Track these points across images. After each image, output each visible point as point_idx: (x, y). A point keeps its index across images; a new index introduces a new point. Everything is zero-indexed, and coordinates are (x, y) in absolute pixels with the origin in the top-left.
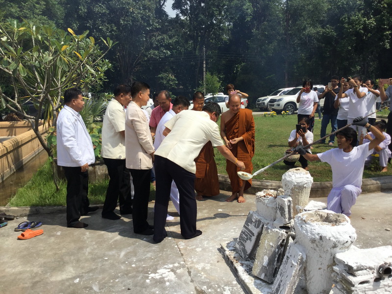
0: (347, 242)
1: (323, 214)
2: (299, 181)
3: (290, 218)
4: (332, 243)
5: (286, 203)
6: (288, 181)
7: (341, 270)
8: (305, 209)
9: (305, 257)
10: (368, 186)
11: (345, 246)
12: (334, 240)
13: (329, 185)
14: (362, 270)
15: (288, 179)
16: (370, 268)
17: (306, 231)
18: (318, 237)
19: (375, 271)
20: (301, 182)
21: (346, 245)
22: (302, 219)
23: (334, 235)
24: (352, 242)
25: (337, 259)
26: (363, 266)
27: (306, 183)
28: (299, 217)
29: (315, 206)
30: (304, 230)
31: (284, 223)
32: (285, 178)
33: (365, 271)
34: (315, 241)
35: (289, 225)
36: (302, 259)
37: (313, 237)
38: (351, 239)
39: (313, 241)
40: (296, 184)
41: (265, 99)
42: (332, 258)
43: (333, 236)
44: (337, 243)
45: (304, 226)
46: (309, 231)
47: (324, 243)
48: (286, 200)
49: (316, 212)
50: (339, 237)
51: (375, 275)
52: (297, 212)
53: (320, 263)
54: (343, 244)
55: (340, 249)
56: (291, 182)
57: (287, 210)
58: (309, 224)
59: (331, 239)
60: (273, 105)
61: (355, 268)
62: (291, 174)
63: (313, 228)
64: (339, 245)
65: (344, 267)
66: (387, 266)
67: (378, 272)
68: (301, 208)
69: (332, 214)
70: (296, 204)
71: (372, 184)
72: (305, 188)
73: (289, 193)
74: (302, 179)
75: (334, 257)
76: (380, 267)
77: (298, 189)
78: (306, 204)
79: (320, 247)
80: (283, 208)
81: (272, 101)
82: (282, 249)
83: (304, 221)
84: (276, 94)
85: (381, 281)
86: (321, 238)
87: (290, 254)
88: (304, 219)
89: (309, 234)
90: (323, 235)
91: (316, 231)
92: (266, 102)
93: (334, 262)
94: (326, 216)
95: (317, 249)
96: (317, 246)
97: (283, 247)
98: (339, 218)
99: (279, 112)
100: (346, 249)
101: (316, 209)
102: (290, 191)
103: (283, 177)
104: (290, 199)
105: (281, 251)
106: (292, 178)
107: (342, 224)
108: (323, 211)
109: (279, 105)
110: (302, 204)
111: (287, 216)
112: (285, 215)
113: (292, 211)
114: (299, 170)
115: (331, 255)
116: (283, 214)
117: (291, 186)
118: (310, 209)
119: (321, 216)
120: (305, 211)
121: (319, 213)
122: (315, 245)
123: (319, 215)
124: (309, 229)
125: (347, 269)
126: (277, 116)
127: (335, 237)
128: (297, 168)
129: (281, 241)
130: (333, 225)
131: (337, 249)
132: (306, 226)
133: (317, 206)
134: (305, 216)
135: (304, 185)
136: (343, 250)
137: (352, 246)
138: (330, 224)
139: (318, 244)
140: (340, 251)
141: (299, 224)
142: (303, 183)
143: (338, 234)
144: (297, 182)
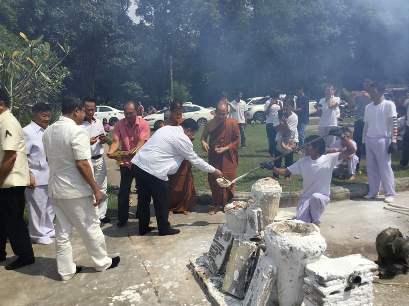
0: (317, 252)
1: (293, 224)
2: (268, 191)
3: (260, 230)
4: (303, 254)
5: (256, 215)
6: (258, 192)
7: (312, 281)
8: (275, 219)
9: (275, 269)
10: (337, 195)
11: (315, 256)
12: (304, 250)
13: (298, 194)
14: (332, 280)
15: (257, 189)
16: (341, 278)
17: (277, 242)
18: (288, 248)
19: (346, 281)
20: (270, 193)
21: (317, 255)
22: (272, 230)
23: (304, 245)
24: (322, 252)
25: (308, 270)
26: (333, 276)
27: (275, 193)
28: (269, 228)
29: (284, 217)
30: (274, 242)
31: (254, 235)
32: (254, 189)
33: (335, 281)
34: (285, 252)
35: (259, 237)
36: (273, 271)
37: (283, 248)
38: (321, 249)
39: (283, 252)
40: (265, 194)
42: (303, 268)
43: (303, 247)
44: (307, 254)
45: (274, 237)
46: (279, 243)
47: (294, 254)
48: (255, 211)
49: (286, 224)
50: (309, 247)
51: (346, 284)
52: (267, 223)
53: (291, 275)
54: (313, 255)
55: (311, 259)
56: (260, 193)
57: (256, 221)
58: (279, 235)
59: (301, 249)
61: (326, 278)
62: (260, 185)
63: (283, 239)
64: (309, 256)
65: (315, 278)
66: (356, 275)
67: (348, 281)
68: (271, 219)
69: (302, 224)
70: (266, 215)
71: (341, 192)
72: (275, 198)
73: (259, 204)
74: (271, 189)
75: (305, 268)
76: (350, 276)
77: (267, 200)
78: (276, 215)
79: (290, 258)
80: (253, 220)
82: (253, 262)
83: (274, 232)
85: (351, 290)
86: (291, 249)
87: (260, 267)
88: (274, 230)
89: (280, 246)
90: (293, 246)
91: (287, 243)
93: (305, 273)
94: (295, 226)
95: (288, 260)
96: (287, 257)
98: (308, 228)
100: (317, 260)
101: (286, 219)
102: (259, 201)
103: (253, 188)
104: (260, 210)
105: (252, 264)
106: (262, 188)
107: (311, 233)
108: (293, 221)
110: (271, 215)
111: (257, 227)
112: (255, 227)
113: (262, 222)
114: (268, 180)
115: (302, 266)
116: (253, 226)
117: (261, 197)
118: (280, 220)
119: (291, 227)
120: (275, 221)
121: (288, 223)
122: (285, 257)
123: (289, 225)
124: (278, 240)
125: (318, 280)
127: (306, 247)
128: (267, 178)
129: (251, 254)
130: (303, 236)
131: (308, 260)
132: (276, 238)
133: (286, 217)
134: (275, 227)
135: (273, 195)
136: (314, 261)
137: (323, 256)
138: (300, 235)
139: (288, 255)
140: (311, 261)
141: (269, 235)
142: (272, 193)
143: (308, 244)
144: (266, 193)
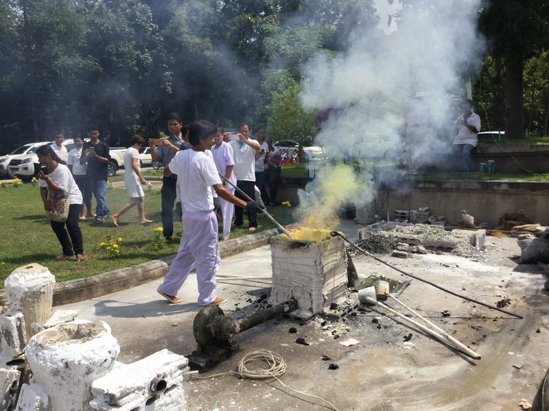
0: (105, 361)
1: (72, 328)
2: (31, 284)
3: (23, 345)
4: (85, 368)
5: (14, 324)
6: (14, 288)
7: (100, 403)
8: (45, 325)
9: (46, 401)
11: (103, 366)
12: (86, 363)
14: (129, 394)
15: (13, 284)
16: (139, 389)
17: (44, 360)
18: (61, 365)
19: (147, 391)
20: (35, 287)
21: (106, 365)
22: (37, 343)
23: (86, 355)
24: (113, 359)
25: (95, 389)
26: (128, 389)
27: (44, 286)
28: (33, 341)
29: (61, 318)
30: (41, 360)
31: (14, 355)
32: (8, 284)
33: (132, 395)
34: (59, 371)
35: (23, 357)
36: (42, 404)
37: (55, 366)
38: (111, 355)
39: (56, 373)
40: (26, 290)
41: (3, 160)
42: (88, 389)
43: (85, 358)
44: (91, 366)
45: (40, 354)
46: (48, 360)
47: (72, 372)
48: (13, 318)
49: (62, 329)
50: (92, 356)
51: (147, 395)
52: (32, 332)
53: (71, 403)
54: (101, 365)
55: (98, 373)
56: (18, 289)
57: (15, 333)
58: (48, 349)
59: (82, 362)
60: (17, 169)
61: (118, 395)
62: (18, 277)
63: (54, 353)
64: (95, 368)
65: (105, 398)
66: (161, 379)
67: (150, 390)
68: (40, 326)
69: (85, 325)
70: (32, 321)
72: (44, 293)
73: (18, 307)
74: (36, 281)
75: (90, 388)
76: (152, 383)
77: (33, 296)
78: (49, 317)
79: (68, 378)
80: (10, 332)
81: (14, 162)
83: (40, 345)
85: (155, 401)
86: (67, 365)
88: (39, 343)
89: (49, 364)
90: (70, 360)
91: (59, 357)
93: (91, 394)
94: (76, 329)
95: (64, 382)
96: (62, 378)
97: (15, 395)
98: (93, 329)
99: (26, 179)
100: (107, 371)
101: (62, 322)
102: (18, 303)
103: (6, 283)
104: (20, 315)
106: (20, 282)
107: (98, 336)
108: (72, 322)
110: (40, 320)
114: (32, 267)
115: (86, 386)
116: (10, 342)
117: (20, 295)
118: (53, 324)
119: (69, 332)
120: (46, 328)
121: (65, 327)
122: (59, 378)
123: (66, 330)
124: (47, 357)
125: (108, 400)
127: (88, 358)
128: (30, 265)
129: (10, 385)
130: (84, 342)
131: (94, 375)
132: (43, 353)
133: (64, 318)
134: (42, 338)
135: (41, 289)
136: (102, 373)
137: (116, 363)
138: (80, 341)
139: (63, 375)
140: (98, 375)
141: (33, 352)
142: (38, 287)
143: (91, 353)
144: (28, 288)
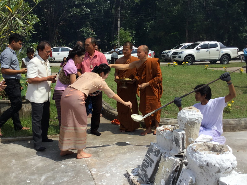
0: (229, 168)
1: (210, 145)
2: (191, 117)
3: (183, 148)
4: (217, 169)
5: (181, 136)
6: (183, 118)
8: (196, 140)
9: (194, 180)
11: (227, 171)
12: (218, 166)
15: (182, 116)
17: (196, 158)
18: (205, 163)
20: (193, 119)
21: (228, 170)
22: (193, 149)
23: (218, 161)
24: (233, 168)
25: (221, 182)
27: (197, 119)
28: (190, 147)
29: (204, 139)
30: (194, 158)
31: (179, 152)
32: (180, 115)
34: (203, 167)
35: (183, 154)
36: (192, 181)
37: (201, 163)
38: (232, 166)
39: (201, 167)
40: (189, 120)
41: (169, 52)
42: (217, 181)
43: (218, 163)
44: (221, 169)
45: (194, 154)
46: (198, 159)
47: (210, 169)
48: (180, 133)
49: (205, 144)
50: (222, 163)
52: (189, 143)
54: (226, 170)
55: (223, 174)
56: (185, 118)
57: (181, 141)
58: (198, 153)
59: (216, 165)
60: (175, 57)
62: (185, 112)
63: (201, 156)
64: (222, 171)
68: (192, 140)
69: (218, 145)
70: (189, 137)
72: (197, 123)
73: (183, 128)
74: (193, 116)
75: (218, 181)
77: (190, 124)
78: (197, 137)
79: (207, 172)
80: (178, 140)
81: (175, 53)
82: (177, 174)
83: (194, 150)
84: (178, 48)
86: (208, 164)
87: (182, 178)
88: (194, 149)
89: (198, 161)
90: (209, 162)
91: (204, 159)
92: (170, 54)
93: (218, 184)
94: (212, 146)
95: (205, 173)
97: (177, 173)
98: (223, 149)
99: (180, 63)
100: (228, 174)
101: (205, 141)
102: (184, 126)
104: (184, 132)
105: (175, 175)
106: (186, 115)
107: (225, 153)
108: (211, 142)
109: (180, 57)
110: (193, 137)
111: (181, 146)
112: (179, 145)
113: (185, 142)
114: (192, 108)
115: (216, 179)
116: (177, 145)
117: (185, 122)
118: (200, 141)
119: (209, 147)
120: (196, 142)
121: (207, 144)
122: (203, 170)
123: (207, 145)
124: (198, 157)
126: (179, 66)
127: (219, 163)
128: (190, 107)
129: (176, 167)
130: (218, 154)
131: (221, 174)
132: (196, 155)
133: (205, 139)
134: (195, 146)
135: (195, 121)
136: (226, 175)
137: (234, 172)
138: (216, 153)
139: (205, 169)
140: (223, 175)
141: (190, 152)
142: (194, 119)
143: (222, 161)
144: (190, 119)
